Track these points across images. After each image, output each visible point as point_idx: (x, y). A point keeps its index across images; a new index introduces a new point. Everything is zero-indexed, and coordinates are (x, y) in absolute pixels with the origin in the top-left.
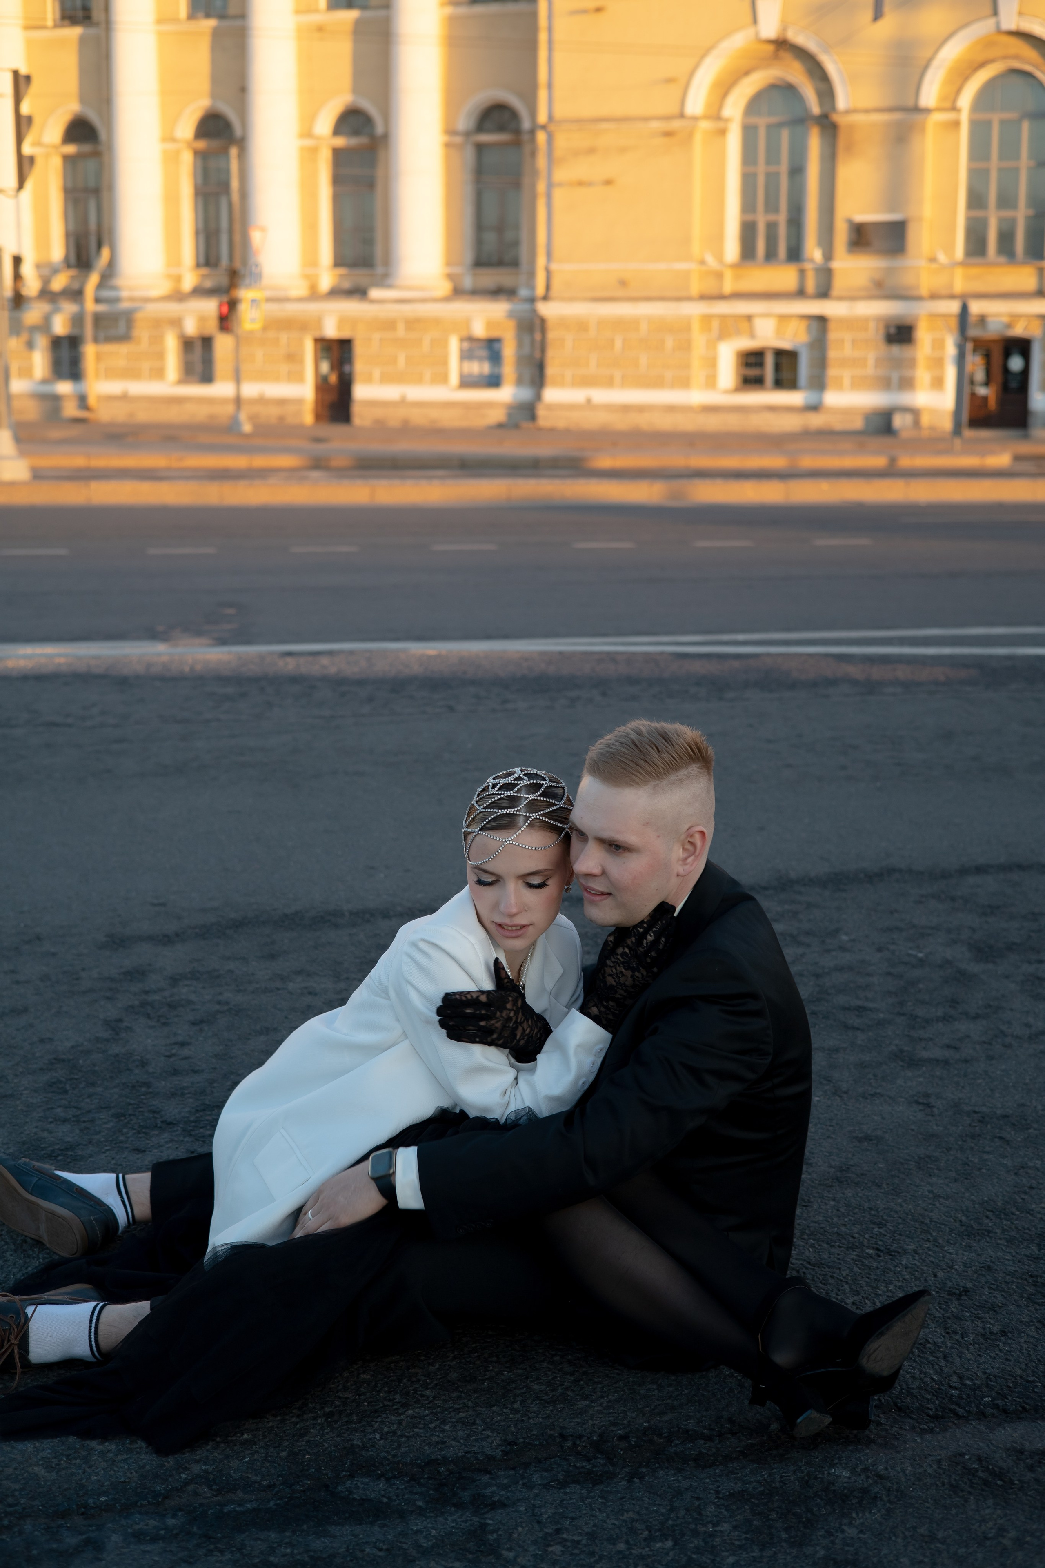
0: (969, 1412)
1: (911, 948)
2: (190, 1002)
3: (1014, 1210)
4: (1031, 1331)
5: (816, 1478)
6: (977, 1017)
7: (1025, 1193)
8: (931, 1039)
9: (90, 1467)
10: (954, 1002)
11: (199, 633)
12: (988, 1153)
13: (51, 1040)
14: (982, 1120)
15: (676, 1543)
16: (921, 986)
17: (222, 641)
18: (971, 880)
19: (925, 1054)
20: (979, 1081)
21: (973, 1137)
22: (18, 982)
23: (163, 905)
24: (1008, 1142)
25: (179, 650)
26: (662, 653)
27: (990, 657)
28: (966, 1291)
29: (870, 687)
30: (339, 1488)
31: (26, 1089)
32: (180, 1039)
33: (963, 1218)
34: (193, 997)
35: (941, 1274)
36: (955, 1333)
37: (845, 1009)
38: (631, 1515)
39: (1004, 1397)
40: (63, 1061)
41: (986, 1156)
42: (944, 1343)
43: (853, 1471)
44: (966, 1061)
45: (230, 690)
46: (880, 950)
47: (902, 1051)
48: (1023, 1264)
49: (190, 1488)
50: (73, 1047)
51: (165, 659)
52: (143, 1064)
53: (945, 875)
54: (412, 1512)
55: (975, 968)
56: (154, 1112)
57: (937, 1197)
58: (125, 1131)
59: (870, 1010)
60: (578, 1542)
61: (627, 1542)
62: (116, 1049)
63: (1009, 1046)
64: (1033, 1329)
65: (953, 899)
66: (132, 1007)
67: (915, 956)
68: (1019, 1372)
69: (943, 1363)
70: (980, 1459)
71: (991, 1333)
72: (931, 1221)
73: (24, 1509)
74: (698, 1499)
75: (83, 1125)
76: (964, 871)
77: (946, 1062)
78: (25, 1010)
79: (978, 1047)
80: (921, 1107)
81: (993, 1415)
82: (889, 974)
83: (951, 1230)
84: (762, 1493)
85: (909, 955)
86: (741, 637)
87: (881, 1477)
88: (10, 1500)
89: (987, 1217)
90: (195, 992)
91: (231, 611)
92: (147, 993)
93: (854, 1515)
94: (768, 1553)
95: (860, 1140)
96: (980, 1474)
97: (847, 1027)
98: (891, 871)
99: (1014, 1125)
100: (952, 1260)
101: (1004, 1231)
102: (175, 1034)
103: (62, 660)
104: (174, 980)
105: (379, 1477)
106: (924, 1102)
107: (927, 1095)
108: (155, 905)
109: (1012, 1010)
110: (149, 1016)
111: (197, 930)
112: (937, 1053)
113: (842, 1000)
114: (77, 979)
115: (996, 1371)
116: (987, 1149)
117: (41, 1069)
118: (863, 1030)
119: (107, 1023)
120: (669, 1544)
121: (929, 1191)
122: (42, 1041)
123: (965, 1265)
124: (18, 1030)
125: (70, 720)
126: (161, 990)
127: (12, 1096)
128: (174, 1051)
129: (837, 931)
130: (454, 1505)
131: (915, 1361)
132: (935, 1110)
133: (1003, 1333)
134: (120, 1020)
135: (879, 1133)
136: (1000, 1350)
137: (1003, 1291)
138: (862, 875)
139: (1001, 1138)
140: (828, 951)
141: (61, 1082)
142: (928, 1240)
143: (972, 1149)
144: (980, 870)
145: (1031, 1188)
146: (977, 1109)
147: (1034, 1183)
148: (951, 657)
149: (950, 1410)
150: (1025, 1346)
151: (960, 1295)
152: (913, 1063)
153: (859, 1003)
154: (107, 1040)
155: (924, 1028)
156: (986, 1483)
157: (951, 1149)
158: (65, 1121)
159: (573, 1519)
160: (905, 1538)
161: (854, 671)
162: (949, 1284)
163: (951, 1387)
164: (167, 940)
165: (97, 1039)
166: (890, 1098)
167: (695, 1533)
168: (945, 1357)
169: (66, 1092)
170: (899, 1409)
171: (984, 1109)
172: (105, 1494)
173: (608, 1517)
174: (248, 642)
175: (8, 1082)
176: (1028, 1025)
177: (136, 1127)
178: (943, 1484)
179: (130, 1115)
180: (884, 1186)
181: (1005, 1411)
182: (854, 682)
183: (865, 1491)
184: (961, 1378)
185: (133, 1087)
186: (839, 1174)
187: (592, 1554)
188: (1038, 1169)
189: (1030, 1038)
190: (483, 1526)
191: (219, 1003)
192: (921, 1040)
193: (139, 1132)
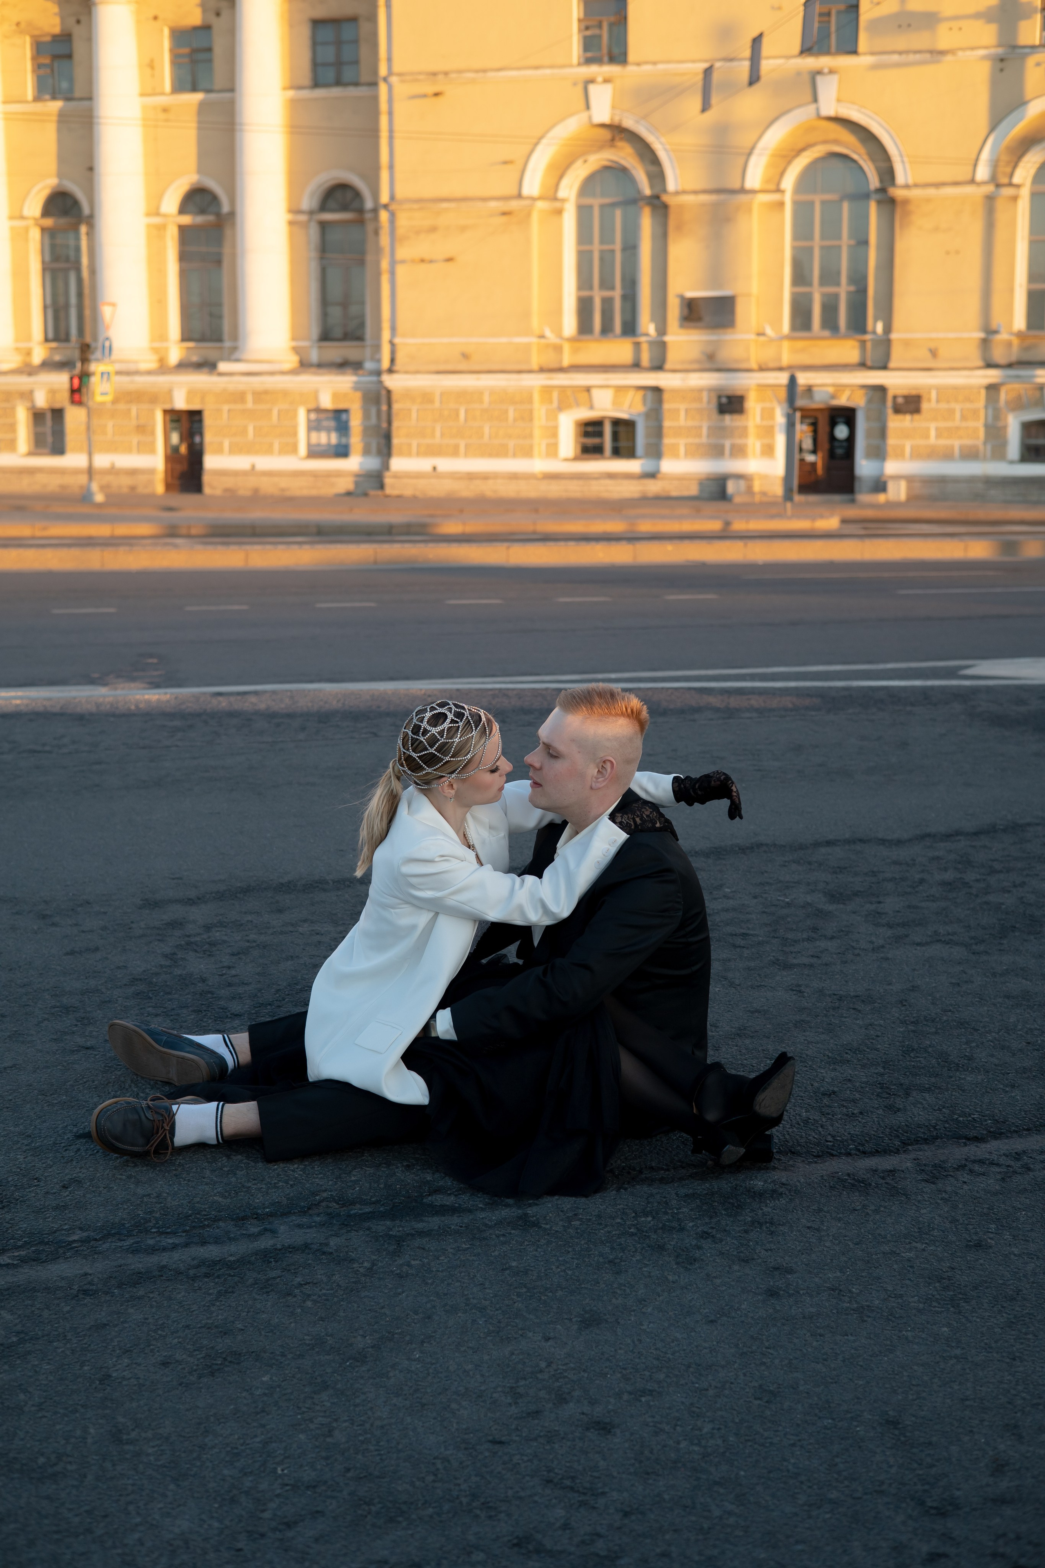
0: (841, 1153)
1: (779, 896)
2: (225, 942)
3: (865, 1049)
4: (880, 1112)
5: (741, 1186)
6: (832, 938)
7: (873, 1039)
8: (799, 952)
9: (252, 1195)
10: (815, 929)
11: (133, 679)
12: (846, 1017)
13: (125, 967)
14: (840, 999)
15: (654, 1218)
16: (789, 919)
17: (157, 685)
18: (823, 850)
19: (795, 961)
20: (837, 977)
21: (834, 1008)
22: (83, 932)
23: (181, 878)
24: (859, 1011)
25: (119, 692)
26: (546, 689)
27: (830, 688)
28: (834, 1092)
29: (730, 713)
30: (425, 1200)
31: (119, 997)
32: (226, 964)
33: (830, 1054)
34: (225, 938)
35: (816, 1084)
36: (828, 1114)
37: (732, 935)
38: (622, 1206)
39: (863, 1145)
40: (141, 980)
41: (844, 1019)
42: (821, 1119)
43: (765, 1181)
44: (826, 965)
45: (177, 723)
46: (755, 897)
47: (778, 960)
48: (873, 1077)
49: (324, 1204)
50: (144, 971)
51: (111, 699)
52: (203, 980)
53: (802, 847)
54: (476, 1210)
55: (831, 907)
56: (222, 1009)
57: (809, 1043)
58: (205, 1020)
59: (752, 935)
60: (590, 1219)
61: (622, 1219)
62: (178, 972)
63: (858, 955)
64: (881, 1110)
65: (810, 863)
66: (181, 945)
67: (783, 901)
68: (873, 1133)
69: (820, 1129)
70: (849, 1175)
71: (853, 1114)
72: (807, 1056)
73: (216, 1216)
74: (665, 1197)
75: (172, 1017)
76: (817, 845)
77: (811, 966)
78: (97, 949)
79: (835, 956)
80: (795, 992)
81: (856, 1155)
82: (764, 912)
83: (822, 1061)
84: (707, 1194)
85: (778, 900)
86: (613, 676)
87: (783, 1184)
88: (204, 1213)
89: (847, 1053)
90: (226, 935)
91: (155, 661)
92: (189, 936)
93: (768, 1202)
94: (714, 1220)
95: (752, 1012)
96: (849, 1181)
97: (735, 946)
98: (760, 845)
99: (863, 1001)
100: (824, 1077)
101: (859, 1060)
102: (221, 962)
103: (18, 702)
104: (208, 928)
105: (450, 1194)
106: (797, 990)
107: (800, 986)
108: (173, 879)
109: (859, 933)
110: (196, 951)
111: (214, 895)
112: (806, 961)
113: (729, 929)
114: (130, 929)
115: (858, 1133)
116: (845, 1015)
117: (125, 985)
118: (748, 948)
119: (166, 956)
120: (650, 1219)
121: (805, 1040)
122: (119, 968)
123: (832, 1079)
124: (96, 961)
125: (47, 748)
126: (199, 934)
127: (109, 1001)
128: (224, 972)
129: (721, 886)
130: (504, 1206)
131: (802, 1129)
132: (806, 994)
133: (861, 1113)
134: (175, 954)
135: (765, 1008)
136: (859, 1122)
137: (860, 1092)
138: (737, 849)
139: (854, 1009)
140: (715, 899)
141: (144, 992)
142: (806, 1067)
143: (833, 1015)
144: (829, 843)
145: (877, 1036)
146: (836, 993)
147: (879, 1034)
148: (796, 688)
149: (828, 1152)
150: (876, 1119)
151: (830, 1095)
152: (787, 966)
153: (743, 931)
154: (170, 966)
155: (794, 945)
156: (853, 1185)
157: (818, 1016)
158: (157, 1015)
159: (584, 1209)
160: (802, 1211)
161: (714, 701)
162: (822, 1089)
163: (827, 1141)
164: (191, 902)
165: (161, 966)
166: (771, 987)
167: (666, 1213)
168: (822, 1126)
169: (151, 998)
170: (793, 1153)
171: (841, 992)
172: (267, 1208)
173: (607, 1207)
174: (179, 685)
175: (102, 993)
176: (872, 942)
177: (213, 1017)
178: (825, 1186)
179: (205, 1011)
180: (772, 1037)
181: (864, 1153)
182: (717, 710)
183: (774, 1191)
184: (833, 1137)
185: (201, 994)
186: (739, 1032)
187: (601, 1224)
188: (881, 1026)
189: (873, 949)
190: (526, 1215)
191: (248, 941)
192: (792, 953)
193: (215, 1021)
